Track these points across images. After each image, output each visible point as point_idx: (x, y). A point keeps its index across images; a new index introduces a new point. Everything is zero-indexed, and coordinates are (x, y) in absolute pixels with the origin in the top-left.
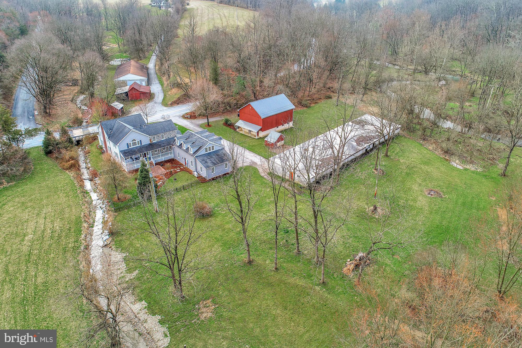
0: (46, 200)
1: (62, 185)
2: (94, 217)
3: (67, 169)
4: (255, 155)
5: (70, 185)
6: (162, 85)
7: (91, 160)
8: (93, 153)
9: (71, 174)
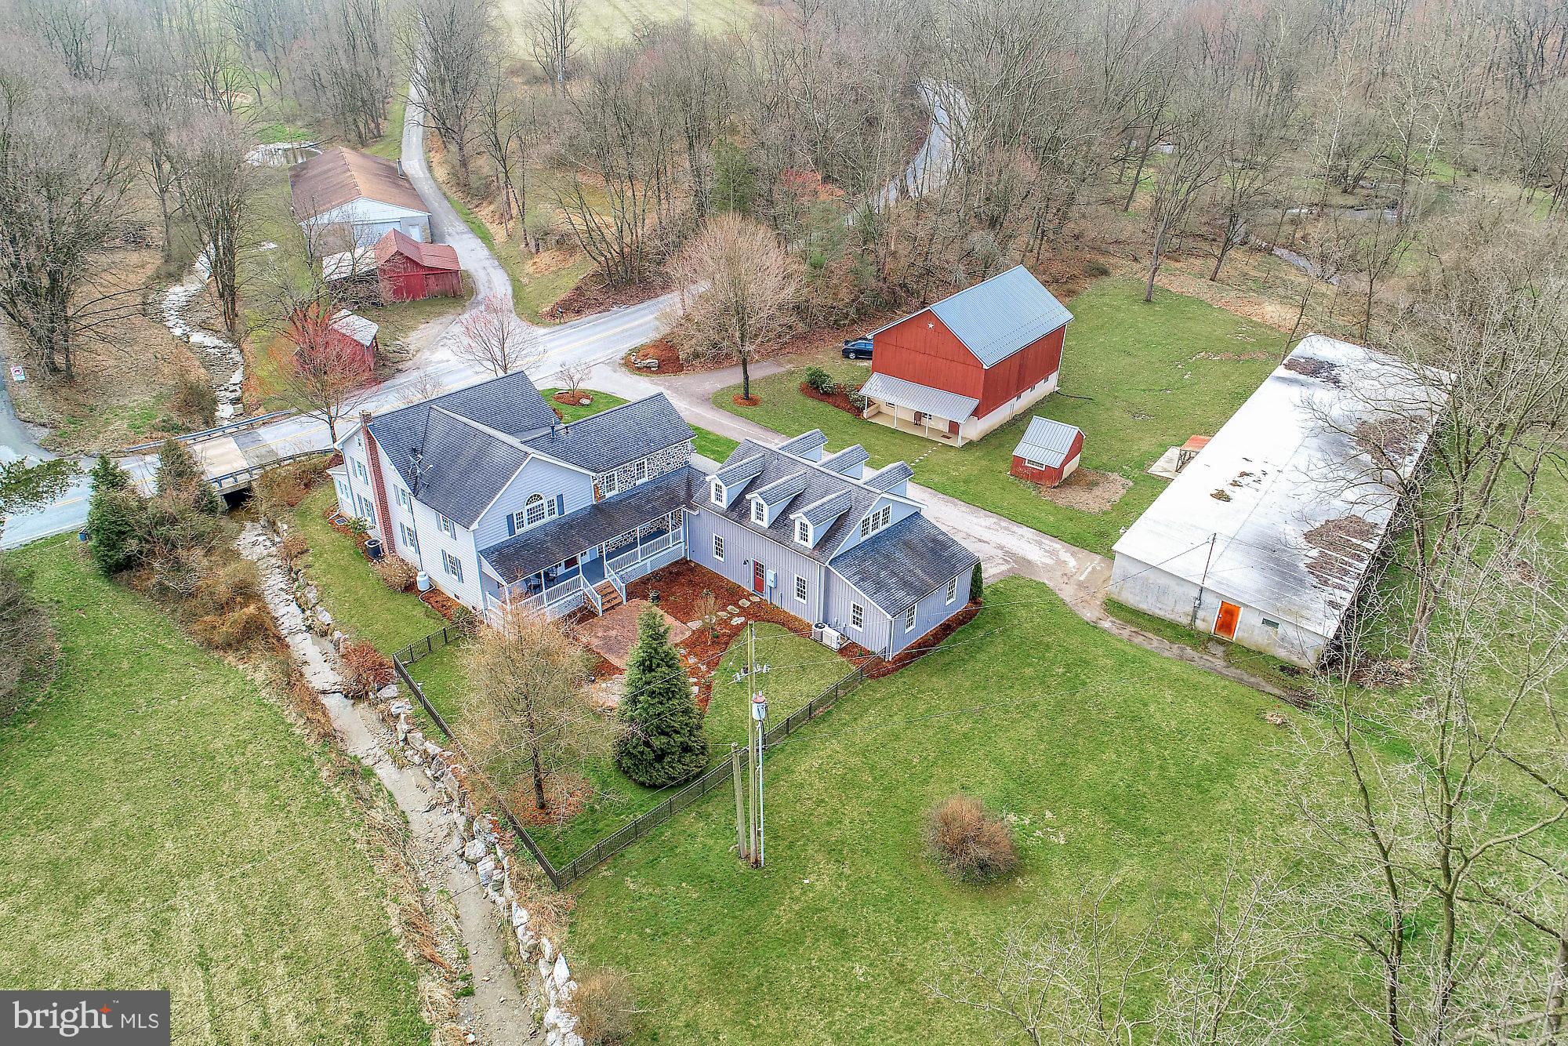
0: (175, 840)
1: (231, 742)
2: (451, 922)
3: (230, 645)
4: (1003, 524)
5: (268, 736)
6: (486, 238)
7: (324, 590)
8: (321, 555)
9: (259, 671)
